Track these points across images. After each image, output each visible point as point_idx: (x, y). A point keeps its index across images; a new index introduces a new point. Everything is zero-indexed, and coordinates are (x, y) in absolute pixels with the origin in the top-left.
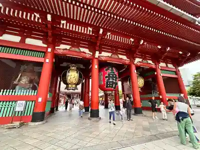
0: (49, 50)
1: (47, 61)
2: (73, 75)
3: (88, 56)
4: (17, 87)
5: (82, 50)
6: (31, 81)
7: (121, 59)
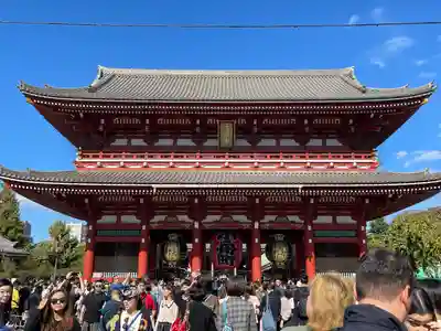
0: (144, 227)
1: (143, 241)
2: (172, 254)
3: (187, 226)
5: (181, 218)
7: (237, 222)
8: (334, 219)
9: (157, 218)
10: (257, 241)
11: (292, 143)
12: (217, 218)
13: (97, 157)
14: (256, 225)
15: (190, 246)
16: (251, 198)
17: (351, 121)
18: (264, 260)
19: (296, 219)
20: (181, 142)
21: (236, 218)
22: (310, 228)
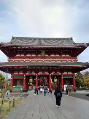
0: (24, 75)
2: (31, 80)
3: (34, 75)
4: (17, 85)
5: (33, 73)
6: (20, 83)
8: (68, 73)
9: (27, 73)
10: (50, 78)
11: (58, 55)
12: (41, 73)
13: (13, 59)
14: (50, 74)
15: (35, 79)
16: (49, 69)
17: (72, 51)
18: (52, 82)
19: (59, 73)
20: (33, 55)
21: (45, 73)
22: (62, 75)
